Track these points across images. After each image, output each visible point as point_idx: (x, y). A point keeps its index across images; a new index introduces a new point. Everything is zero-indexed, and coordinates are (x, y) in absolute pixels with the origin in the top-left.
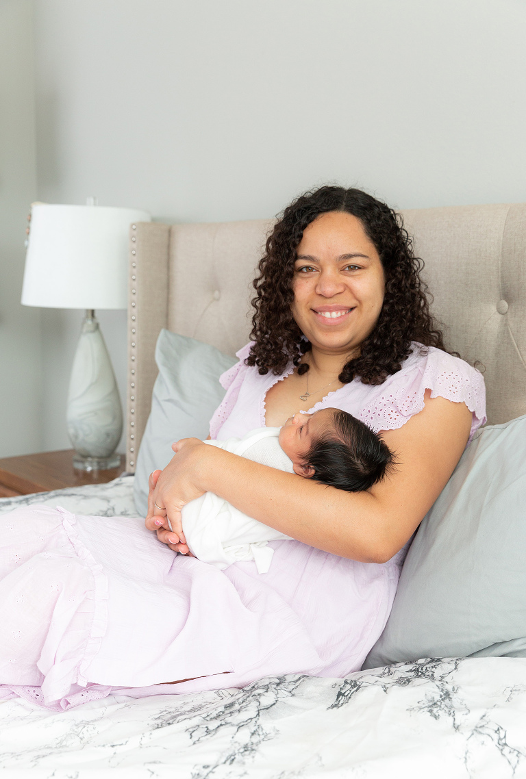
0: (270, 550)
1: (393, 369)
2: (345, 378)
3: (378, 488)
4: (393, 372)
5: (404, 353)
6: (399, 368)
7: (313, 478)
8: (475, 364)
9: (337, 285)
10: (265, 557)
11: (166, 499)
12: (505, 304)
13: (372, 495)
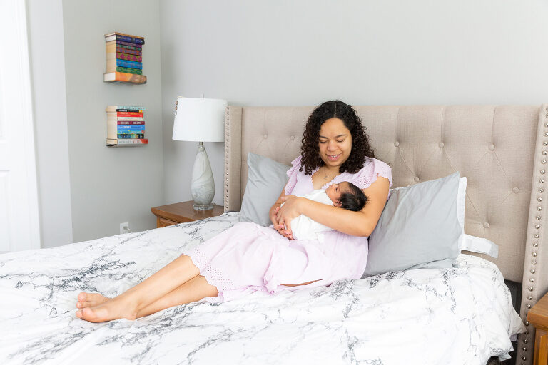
0: (323, 235)
1: (361, 167)
2: (341, 171)
3: (364, 210)
4: (361, 168)
5: (363, 161)
6: (363, 166)
7: (341, 207)
8: (389, 164)
9: (335, 147)
10: (322, 237)
11: (286, 218)
12: (398, 143)
13: (362, 212)
